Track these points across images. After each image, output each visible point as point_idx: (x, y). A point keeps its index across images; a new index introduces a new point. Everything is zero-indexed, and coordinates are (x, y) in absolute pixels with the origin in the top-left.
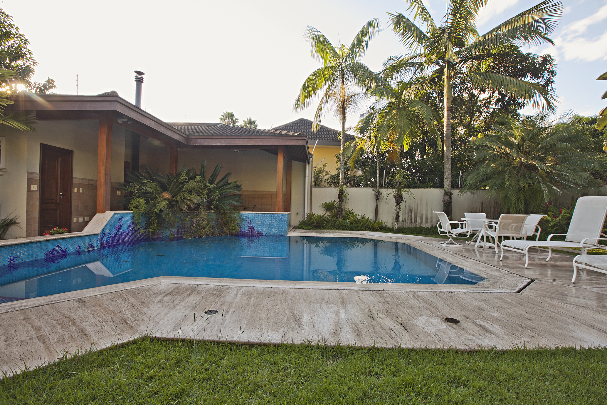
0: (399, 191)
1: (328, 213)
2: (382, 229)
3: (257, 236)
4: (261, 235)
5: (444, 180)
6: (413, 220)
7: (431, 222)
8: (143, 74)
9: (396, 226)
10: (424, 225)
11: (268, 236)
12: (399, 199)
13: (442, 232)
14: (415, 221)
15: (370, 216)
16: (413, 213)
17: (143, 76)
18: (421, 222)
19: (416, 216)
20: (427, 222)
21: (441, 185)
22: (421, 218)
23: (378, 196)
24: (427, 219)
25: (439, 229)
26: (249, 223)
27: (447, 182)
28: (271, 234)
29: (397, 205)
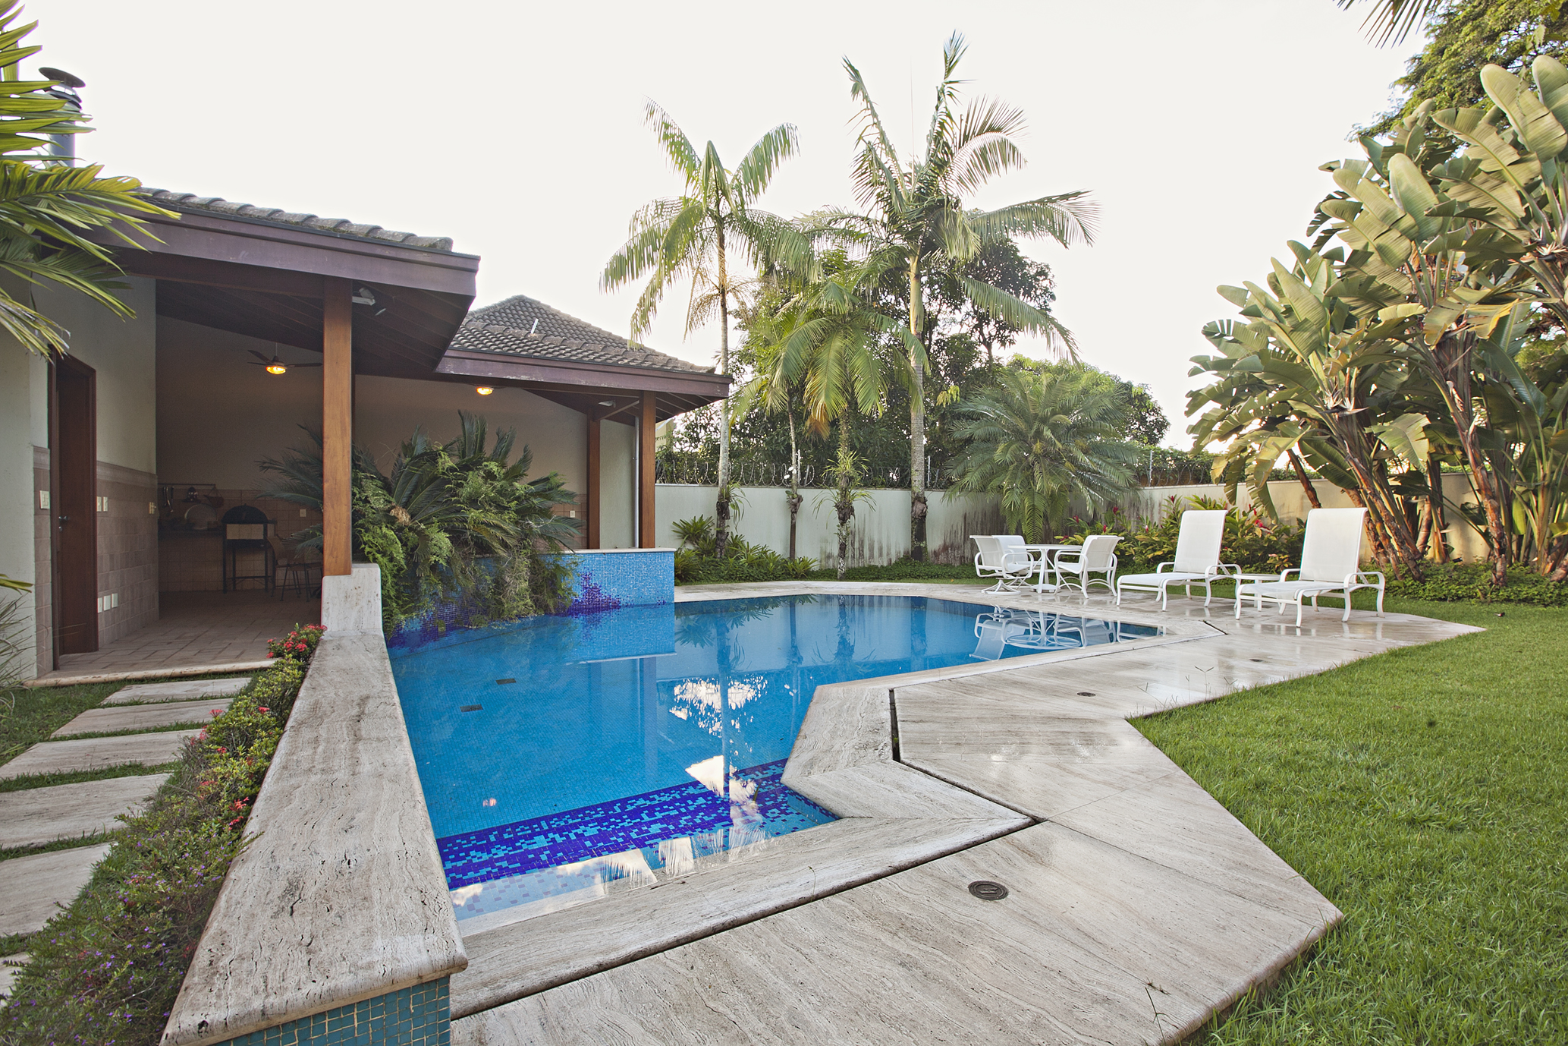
0: (844, 493)
1: (690, 547)
2: (807, 574)
3: (608, 608)
4: (616, 606)
5: (913, 472)
6: (857, 553)
7: (888, 554)
8: (79, 83)
9: (842, 566)
10: (878, 562)
11: (632, 606)
12: (845, 512)
13: (983, 571)
14: (861, 555)
15: (778, 548)
16: (857, 539)
17: (79, 91)
18: (872, 556)
19: (862, 543)
20: (881, 555)
21: (904, 483)
22: (871, 549)
23: (794, 506)
24: (881, 549)
25: (978, 567)
26: (586, 578)
27: (917, 478)
28: (640, 601)
29: (842, 524)
